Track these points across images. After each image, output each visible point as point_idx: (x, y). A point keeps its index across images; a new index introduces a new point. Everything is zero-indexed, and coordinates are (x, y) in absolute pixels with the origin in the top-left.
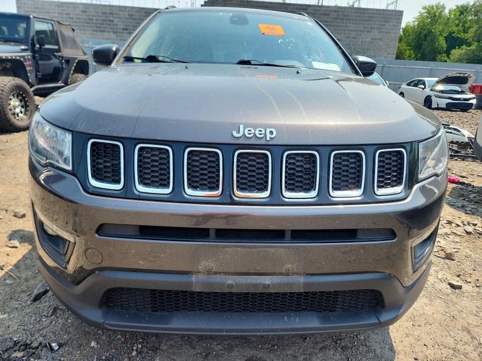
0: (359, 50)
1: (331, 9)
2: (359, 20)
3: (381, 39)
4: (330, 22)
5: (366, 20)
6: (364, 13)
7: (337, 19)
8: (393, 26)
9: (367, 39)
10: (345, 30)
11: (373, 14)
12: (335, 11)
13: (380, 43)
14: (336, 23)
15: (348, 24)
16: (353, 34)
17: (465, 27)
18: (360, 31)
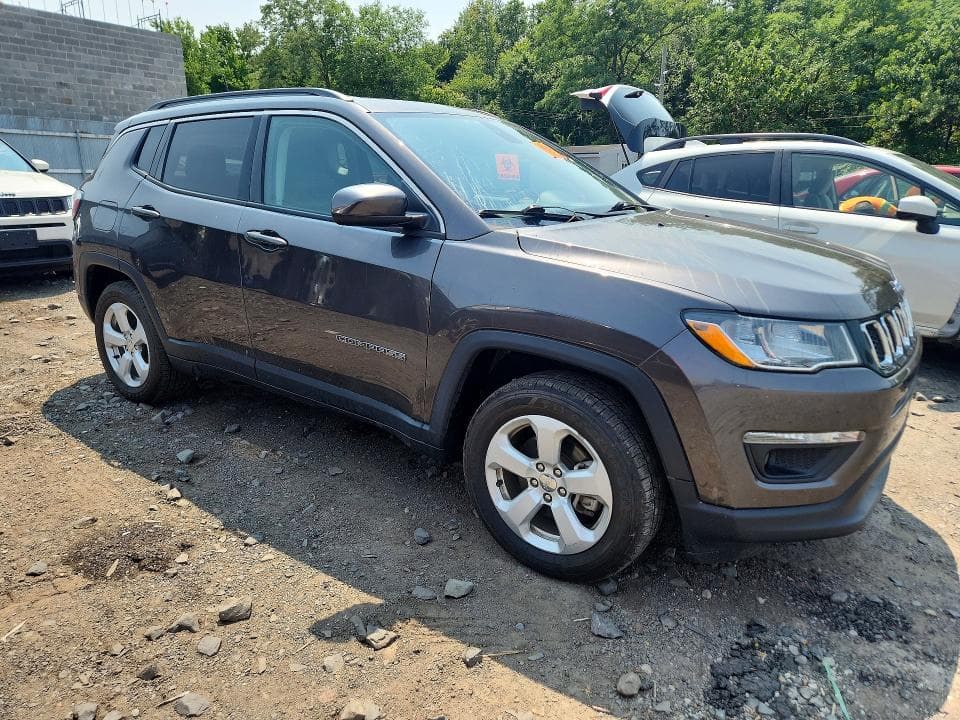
0: (115, 108)
1: (21, 14)
2: (97, 46)
3: (152, 89)
4: (29, 43)
5: (112, 48)
6: (103, 32)
7: (46, 38)
8: (169, 64)
9: (126, 87)
10: (71, 65)
11: (123, 35)
12: (34, 20)
13: (154, 97)
14: (46, 46)
15: (74, 52)
16: (93, 75)
17: (235, 68)
18: (106, 69)
